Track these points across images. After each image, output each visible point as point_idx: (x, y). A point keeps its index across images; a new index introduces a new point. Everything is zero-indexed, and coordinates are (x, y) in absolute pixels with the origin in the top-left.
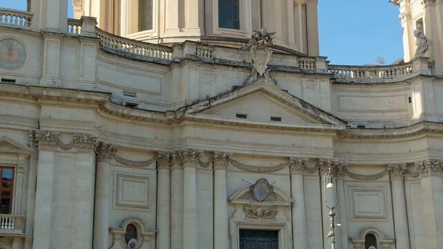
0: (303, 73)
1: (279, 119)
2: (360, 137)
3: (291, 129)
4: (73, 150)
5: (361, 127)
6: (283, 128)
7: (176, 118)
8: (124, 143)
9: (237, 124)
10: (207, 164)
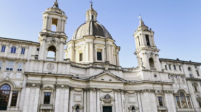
0: (116, 70)
1: (111, 80)
2: (129, 84)
3: (114, 82)
4: (64, 88)
5: (130, 82)
6: (112, 82)
7: (88, 81)
8: (76, 86)
9: (102, 82)
10: (95, 91)
